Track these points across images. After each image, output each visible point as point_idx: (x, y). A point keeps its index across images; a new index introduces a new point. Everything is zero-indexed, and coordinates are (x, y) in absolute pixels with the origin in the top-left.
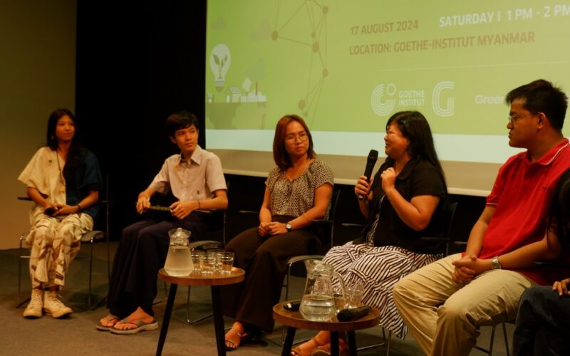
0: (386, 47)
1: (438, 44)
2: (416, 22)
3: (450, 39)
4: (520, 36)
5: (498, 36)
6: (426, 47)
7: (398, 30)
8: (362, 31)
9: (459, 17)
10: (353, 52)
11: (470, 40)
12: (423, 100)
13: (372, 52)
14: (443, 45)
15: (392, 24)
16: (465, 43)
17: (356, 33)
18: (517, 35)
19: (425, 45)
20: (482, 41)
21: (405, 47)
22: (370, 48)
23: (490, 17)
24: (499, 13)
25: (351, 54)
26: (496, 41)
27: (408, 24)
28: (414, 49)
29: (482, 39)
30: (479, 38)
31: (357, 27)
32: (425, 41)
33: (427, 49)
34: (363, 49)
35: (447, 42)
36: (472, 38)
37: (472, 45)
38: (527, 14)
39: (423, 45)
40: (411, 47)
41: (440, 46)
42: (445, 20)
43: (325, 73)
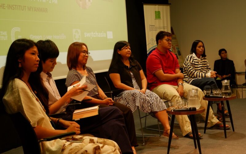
3: (16, 6)
4: (43, 9)
5: (35, 8)
6: (4, 7)
11: (24, 7)
12: (7, 37)
14: (12, 8)
16: (23, 9)
18: (42, 8)
19: (4, 6)
26: (34, 10)
29: (29, 8)
30: (28, 7)
32: (4, 4)
33: (5, 9)
35: (14, 7)
37: (25, 10)
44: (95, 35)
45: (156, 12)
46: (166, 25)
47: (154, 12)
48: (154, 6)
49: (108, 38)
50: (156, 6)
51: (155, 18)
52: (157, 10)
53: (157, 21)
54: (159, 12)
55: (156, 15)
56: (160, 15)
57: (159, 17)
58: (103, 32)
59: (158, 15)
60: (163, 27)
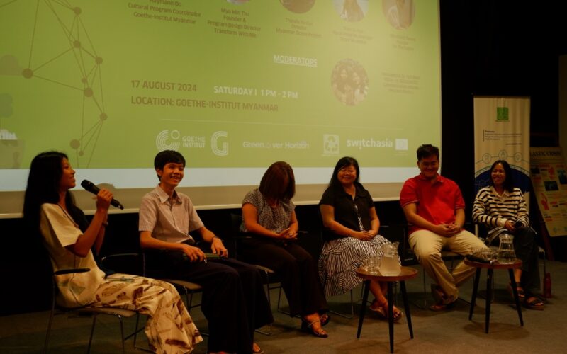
0: (168, 102)
1: (212, 104)
2: (195, 86)
3: (223, 102)
5: (256, 105)
7: (179, 89)
8: (144, 86)
9: (229, 88)
10: (135, 101)
11: (237, 105)
12: (204, 143)
13: (155, 103)
14: (217, 105)
15: (173, 84)
16: (234, 107)
17: (137, 86)
18: (268, 106)
19: (203, 104)
20: (245, 106)
21: (186, 103)
22: (153, 101)
23: (251, 92)
24: (256, 90)
25: (132, 102)
26: (254, 108)
27: (188, 87)
28: (194, 105)
30: (244, 104)
31: (139, 82)
32: (203, 101)
33: (205, 107)
34: (146, 101)
35: (221, 104)
36: (239, 103)
37: (239, 108)
38: (273, 94)
39: (202, 104)
40: (192, 104)
41: (215, 105)
42: (218, 89)
43: (103, 117)
44: (369, 144)
45: (498, 109)
46: (518, 131)
47: (496, 110)
48: (495, 99)
49: (397, 148)
50: (499, 99)
51: (496, 119)
52: (502, 106)
53: (501, 124)
54: (506, 110)
55: (498, 115)
56: (507, 114)
57: (505, 117)
58: (387, 139)
59: (503, 115)
60: (513, 134)
